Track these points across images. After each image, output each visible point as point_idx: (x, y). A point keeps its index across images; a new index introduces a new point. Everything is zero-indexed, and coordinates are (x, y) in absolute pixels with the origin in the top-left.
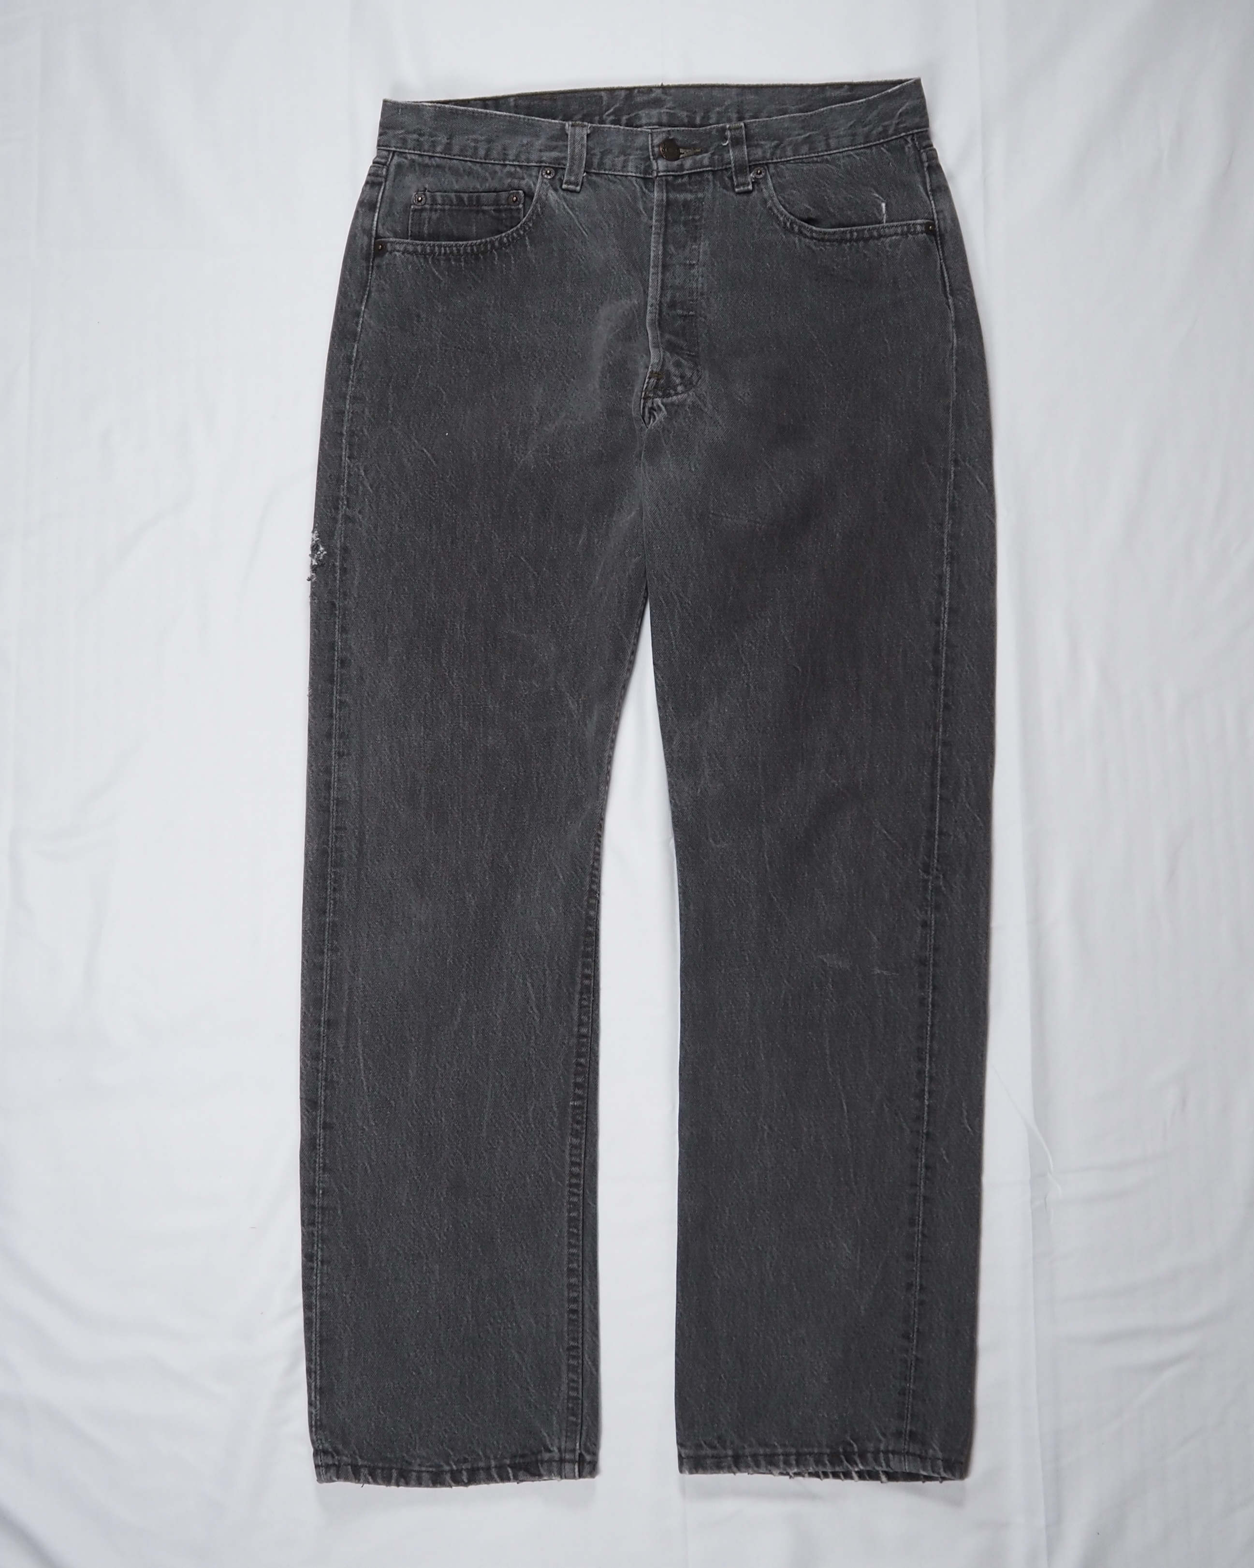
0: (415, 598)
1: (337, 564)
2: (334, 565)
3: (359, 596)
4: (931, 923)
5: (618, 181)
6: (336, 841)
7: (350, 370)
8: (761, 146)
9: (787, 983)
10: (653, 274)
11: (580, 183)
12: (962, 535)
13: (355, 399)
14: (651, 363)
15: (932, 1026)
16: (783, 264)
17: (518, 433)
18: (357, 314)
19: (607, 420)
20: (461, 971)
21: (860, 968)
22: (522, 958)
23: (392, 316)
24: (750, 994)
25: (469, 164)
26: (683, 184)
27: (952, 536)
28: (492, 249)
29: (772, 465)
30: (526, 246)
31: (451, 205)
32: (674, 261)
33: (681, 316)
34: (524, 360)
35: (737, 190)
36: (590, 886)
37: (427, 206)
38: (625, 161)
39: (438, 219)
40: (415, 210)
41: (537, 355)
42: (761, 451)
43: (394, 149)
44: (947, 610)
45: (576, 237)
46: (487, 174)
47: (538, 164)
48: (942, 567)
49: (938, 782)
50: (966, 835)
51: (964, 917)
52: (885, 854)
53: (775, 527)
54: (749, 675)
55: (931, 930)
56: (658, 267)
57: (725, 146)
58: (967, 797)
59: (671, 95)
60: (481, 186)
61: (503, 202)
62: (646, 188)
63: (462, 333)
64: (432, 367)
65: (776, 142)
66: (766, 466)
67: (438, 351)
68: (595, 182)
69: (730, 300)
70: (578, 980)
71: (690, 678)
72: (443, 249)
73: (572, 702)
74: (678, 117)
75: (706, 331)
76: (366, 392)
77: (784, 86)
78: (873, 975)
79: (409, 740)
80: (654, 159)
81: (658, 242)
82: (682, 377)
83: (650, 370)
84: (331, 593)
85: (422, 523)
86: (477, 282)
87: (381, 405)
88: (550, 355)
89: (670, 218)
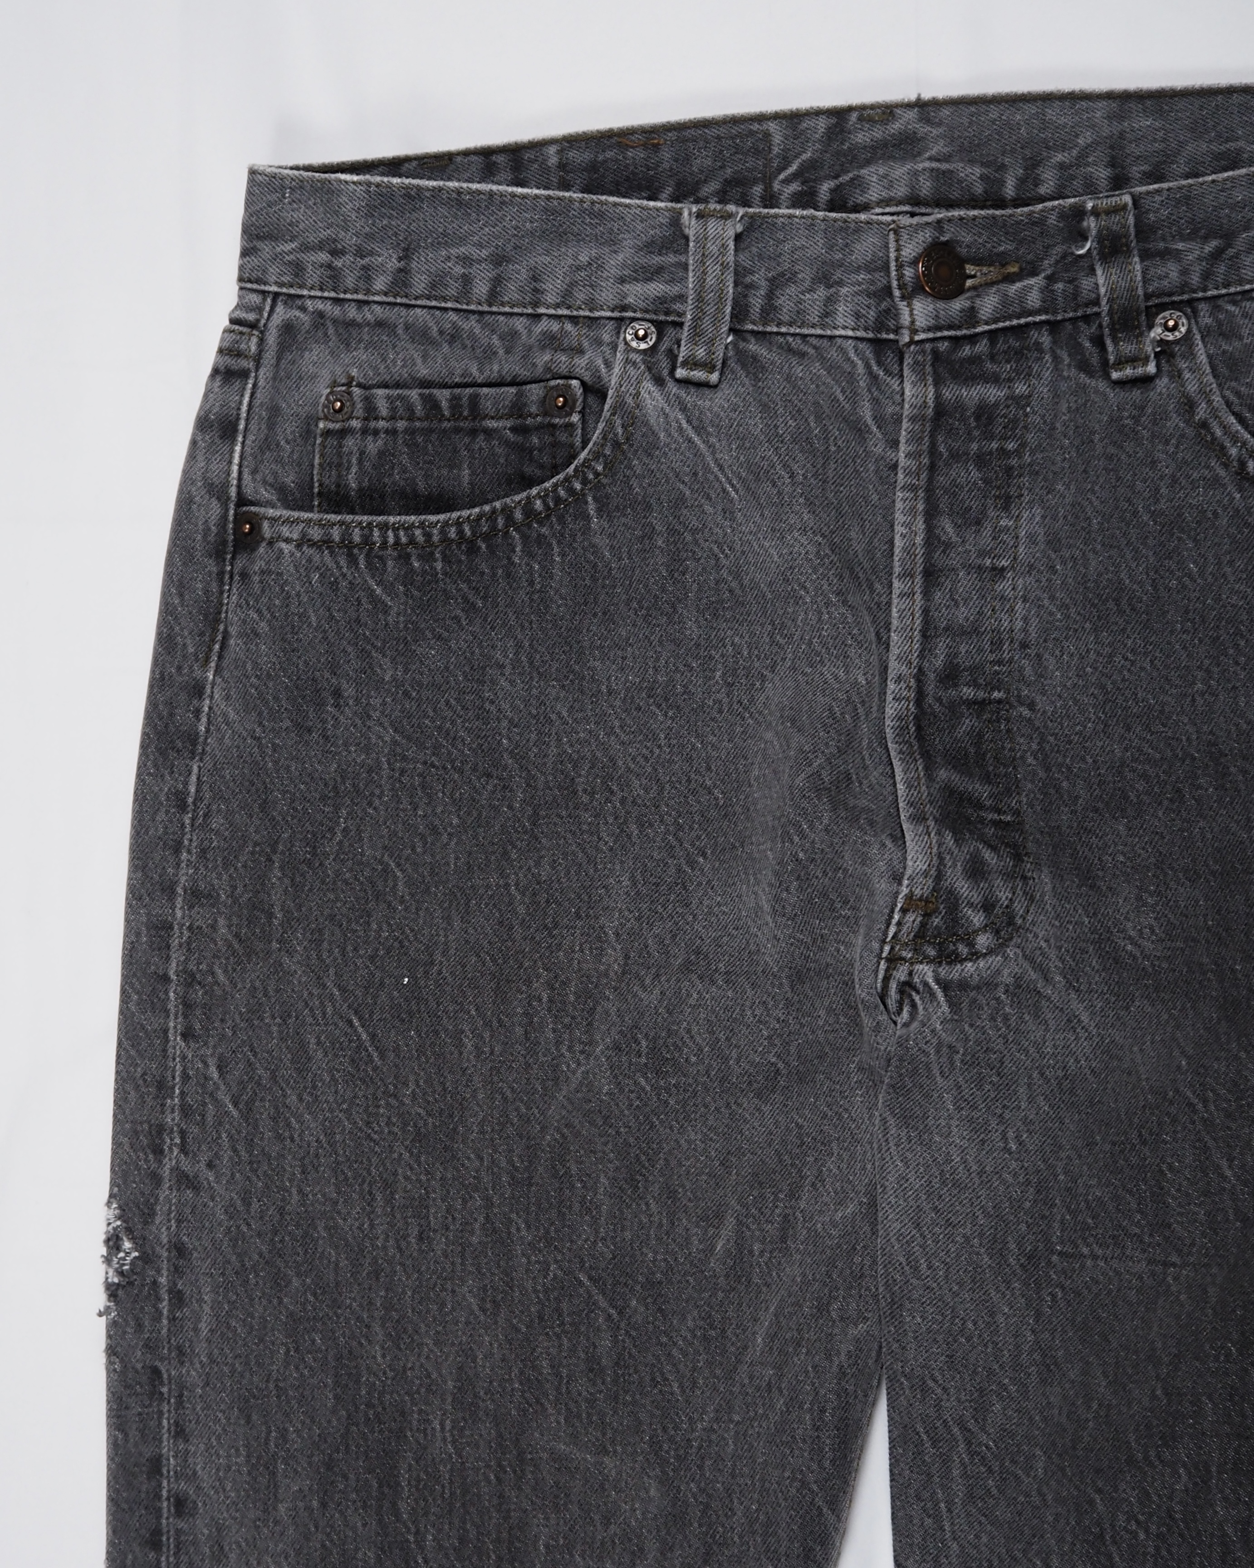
0: (339, 1358)
1: (163, 1280)
2: (155, 1283)
3: (212, 1361)
5: (811, 351)
7: (183, 826)
8: (1177, 255)
10: (901, 595)
11: (719, 365)
13: (196, 894)
14: (909, 872)
16: (1231, 563)
17: (572, 998)
18: (198, 690)
19: (789, 995)
23: (276, 699)
25: (453, 316)
26: (975, 360)
28: (507, 526)
30: (588, 518)
31: (411, 418)
32: (954, 560)
33: (971, 703)
34: (585, 799)
35: (1115, 375)
37: (355, 424)
38: (830, 300)
39: (381, 454)
40: (327, 433)
41: (615, 789)
42: (1179, 1067)
43: (274, 288)
45: (709, 498)
46: (495, 340)
47: (616, 314)
53: (1214, 1270)
56: (912, 576)
57: (1080, 256)
59: (940, 124)
60: (481, 371)
61: (534, 409)
62: (879, 363)
63: (440, 728)
64: (371, 811)
65: (1214, 243)
66: (1190, 1105)
67: (385, 772)
68: (755, 358)
69: (1093, 657)
72: (390, 533)
74: (960, 182)
75: (1034, 746)
76: (220, 878)
77: (1230, 91)
80: (903, 298)
81: (912, 510)
82: (988, 906)
83: (905, 890)
84: (150, 1346)
85: (351, 1186)
86: (473, 605)
87: (254, 907)
88: (647, 791)
89: (942, 449)
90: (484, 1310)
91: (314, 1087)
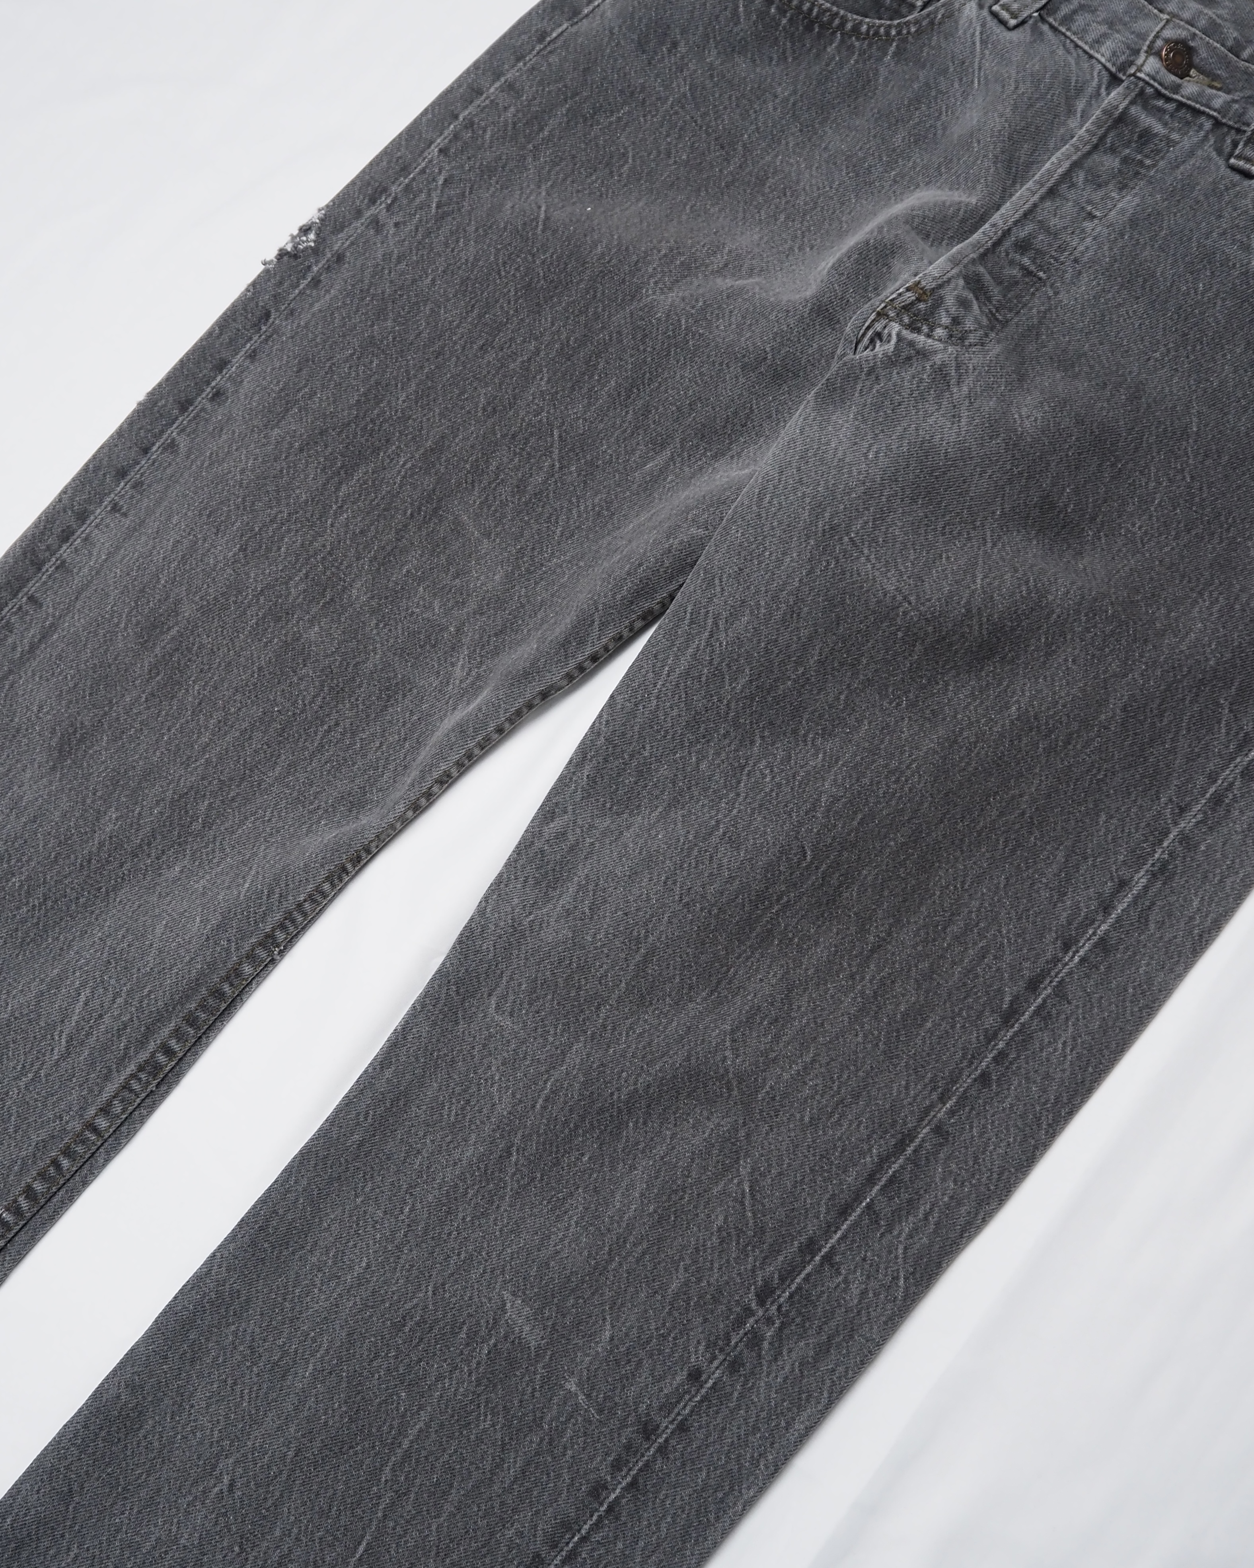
0: (377, 384)
1: (315, 269)
2: (309, 268)
3: (306, 327)
4: (706, 1382)
5: (1075, 55)
6: (16, 613)
7: (533, 49)
9: (430, 1293)
10: (1028, 189)
11: (1020, 19)
12: (1203, 848)
13: (510, 87)
14: (926, 272)
15: (584, 1539)
16: (1224, 300)
17: (678, 263)
19: (806, 315)
20: (18, 908)
21: (551, 1359)
22: (105, 955)
23: (640, 20)
24: (368, 1266)
26: (1163, 109)
27: (1184, 839)
28: (838, 27)
29: (994, 545)
30: (885, 54)
32: (1072, 195)
33: (1023, 267)
34: (767, 190)
35: (1232, 161)
36: (273, 930)
38: (1105, 36)
41: (788, 194)
42: (994, 513)
44: (1096, 938)
45: (961, 80)
48: (1137, 872)
49: (884, 1180)
50: (864, 1293)
51: (763, 1414)
52: (720, 1221)
53: (930, 629)
54: (730, 811)
55: (698, 1391)
56: (1042, 185)
58: (910, 1236)
63: (715, 106)
64: (642, 120)
66: (984, 539)
67: (666, 106)
68: (1041, 33)
69: (1110, 296)
70: (151, 1046)
71: (646, 754)
73: (463, 666)
74: (1222, 33)
75: (1042, 308)
76: (530, 87)
78: (561, 1386)
79: (209, 550)
80: (1146, 52)
81: (1068, 157)
82: (956, 321)
83: (917, 279)
84: (277, 298)
85: (464, 296)
86: (786, 58)
87: (536, 118)
88: (806, 204)
89: (1109, 140)
90: (484, 409)
91: (491, 227)
